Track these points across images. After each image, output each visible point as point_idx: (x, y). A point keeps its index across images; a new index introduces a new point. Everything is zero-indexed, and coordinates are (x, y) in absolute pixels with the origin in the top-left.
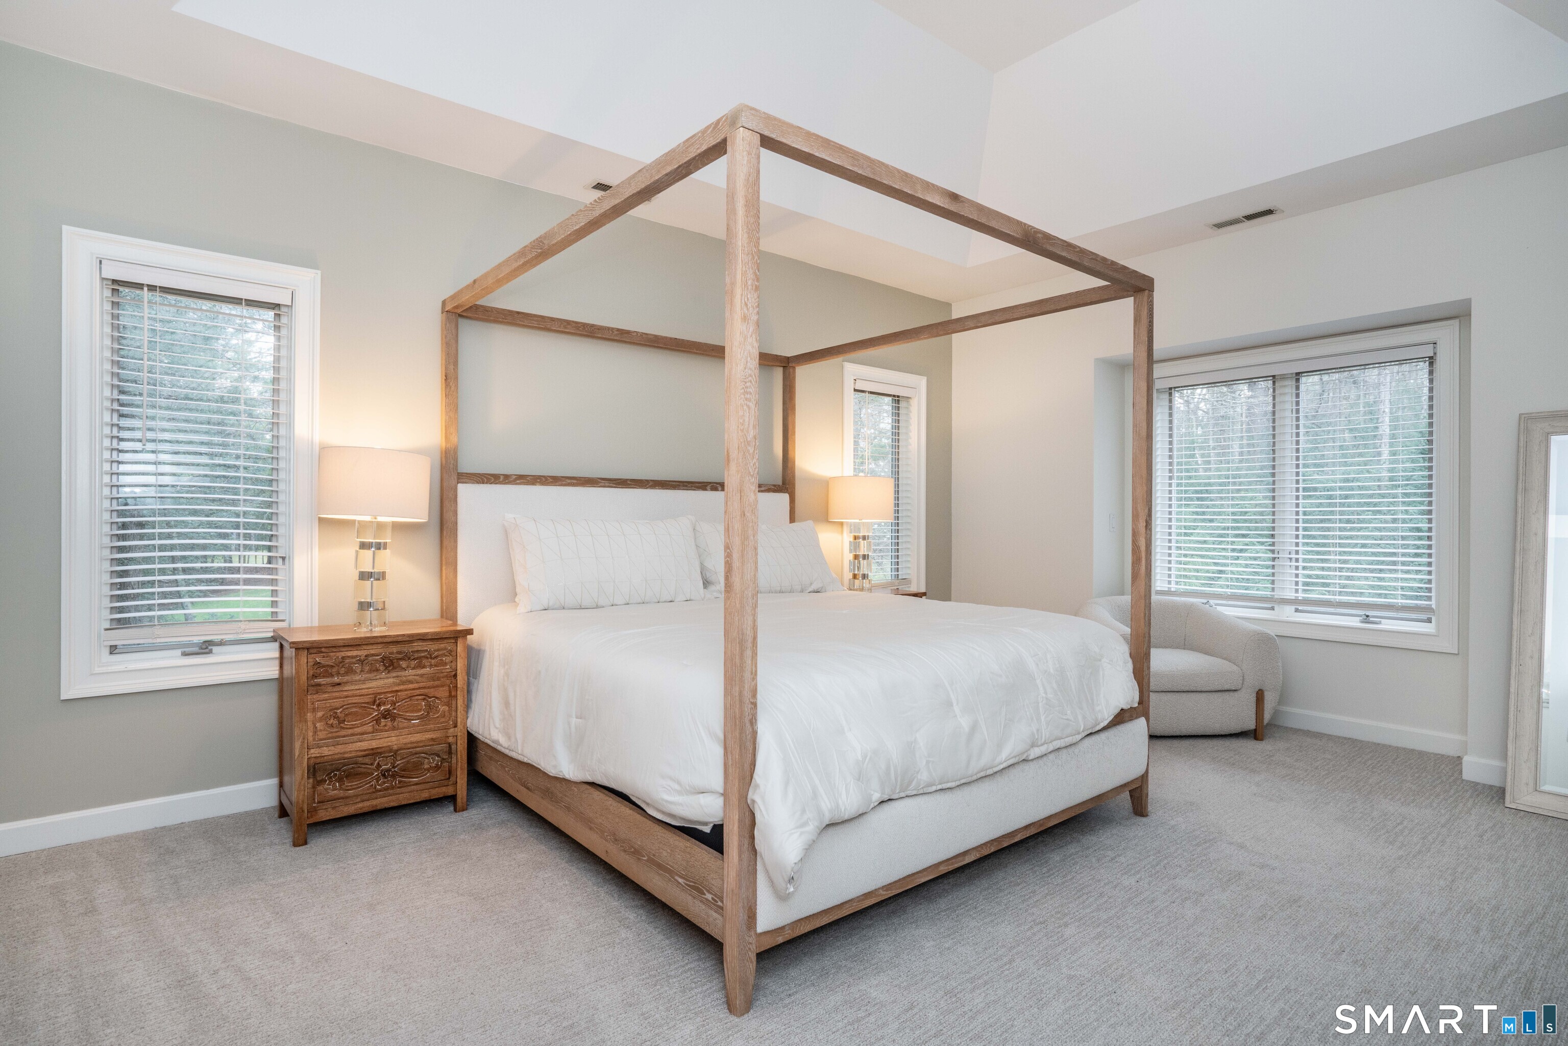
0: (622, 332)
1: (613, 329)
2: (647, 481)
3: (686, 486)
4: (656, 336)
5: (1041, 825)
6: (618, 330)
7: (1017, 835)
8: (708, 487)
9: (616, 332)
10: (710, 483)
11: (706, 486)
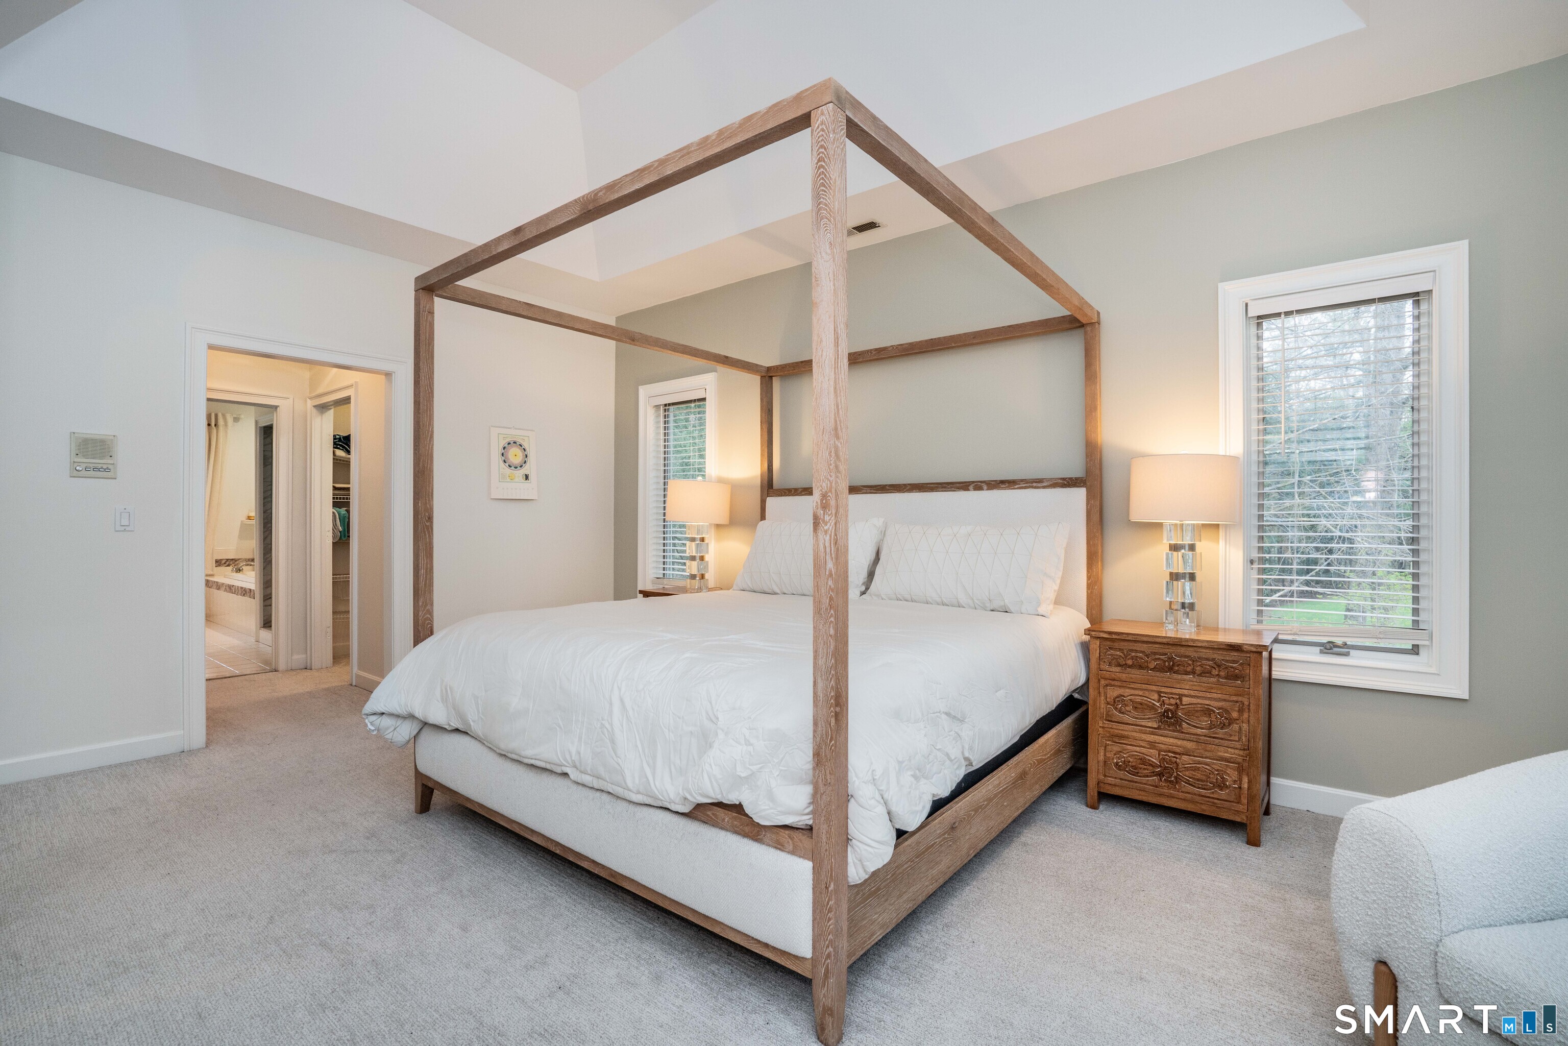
0: (879, 350)
1: (871, 350)
2: (905, 485)
3: (945, 487)
4: (911, 344)
5: (612, 876)
6: (876, 350)
7: (584, 860)
8: (971, 487)
9: (874, 353)
10: (973, 482)
11: (969, 486)
